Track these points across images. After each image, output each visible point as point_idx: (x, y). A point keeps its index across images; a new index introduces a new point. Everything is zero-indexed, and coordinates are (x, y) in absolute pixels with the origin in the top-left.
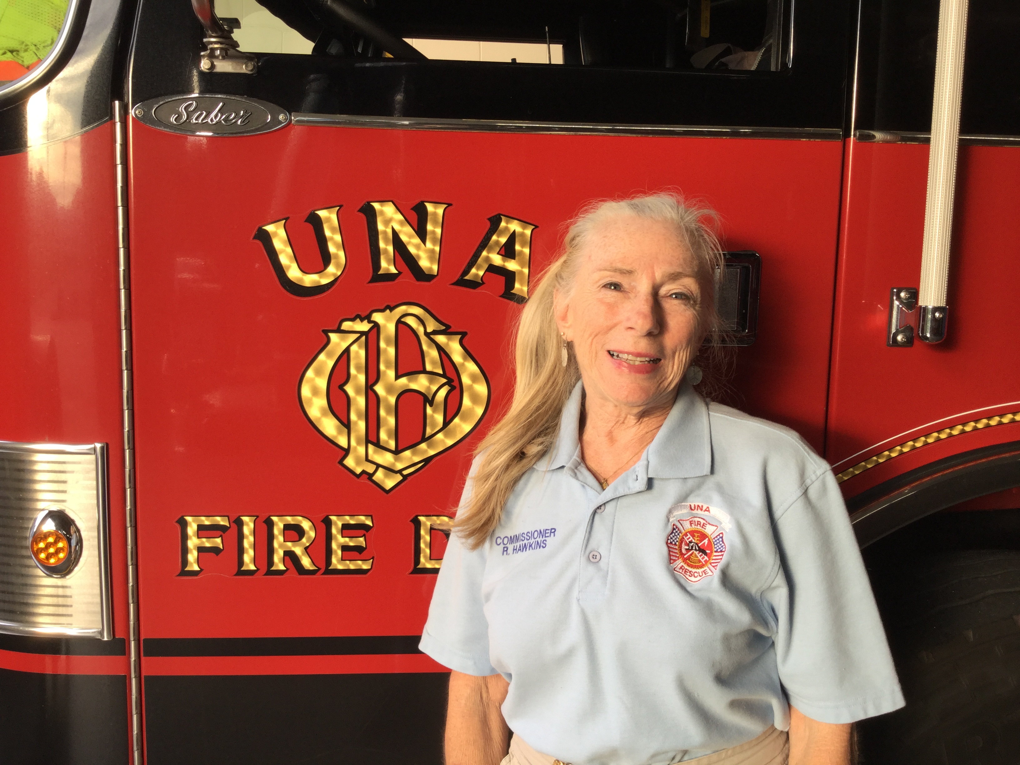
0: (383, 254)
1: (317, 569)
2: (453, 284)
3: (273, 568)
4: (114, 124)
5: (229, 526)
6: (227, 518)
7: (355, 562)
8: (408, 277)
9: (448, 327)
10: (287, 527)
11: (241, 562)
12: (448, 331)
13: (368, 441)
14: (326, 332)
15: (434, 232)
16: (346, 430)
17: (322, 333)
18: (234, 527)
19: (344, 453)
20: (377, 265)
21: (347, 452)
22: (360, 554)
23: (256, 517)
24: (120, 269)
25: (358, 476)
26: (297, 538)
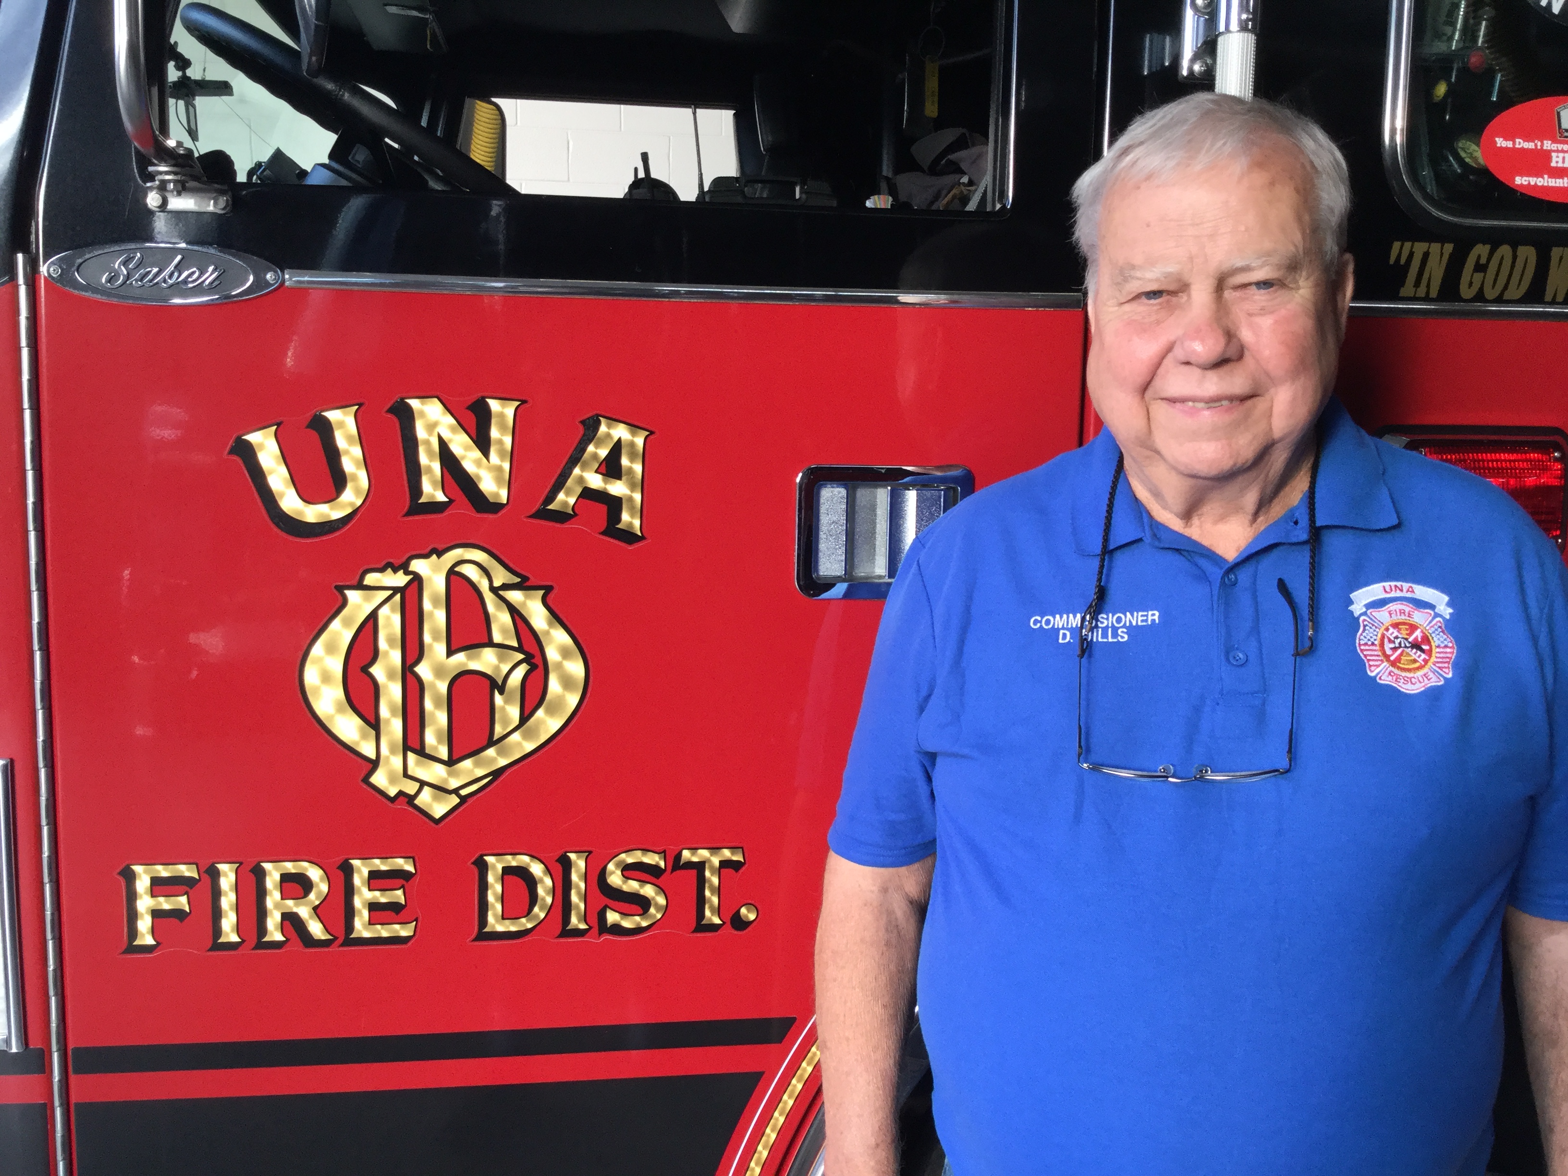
0: (426, 474)
1: (331, 937)
2: (530, 517)
3: (266, 939)
4: (17, 287)
5: (197, 877)
6: (195, 866)
7: (390, 926)
8: (464, 508)
9: (525, 579)
10: (286, 878)
11: (217, 931)
12: (525, 585)
13: (407, 747)
14: (341, 589)
15: (500, 442)
16: (374, 732)
17: (335, 591)
18: (206, 878)
19: (371, 766)
20: (416, 490)
21: (374, 764)
22: (397, 914)
23: (238, 865)
24: (28, 502)
25: (393, 800)
26: (302, 894)
